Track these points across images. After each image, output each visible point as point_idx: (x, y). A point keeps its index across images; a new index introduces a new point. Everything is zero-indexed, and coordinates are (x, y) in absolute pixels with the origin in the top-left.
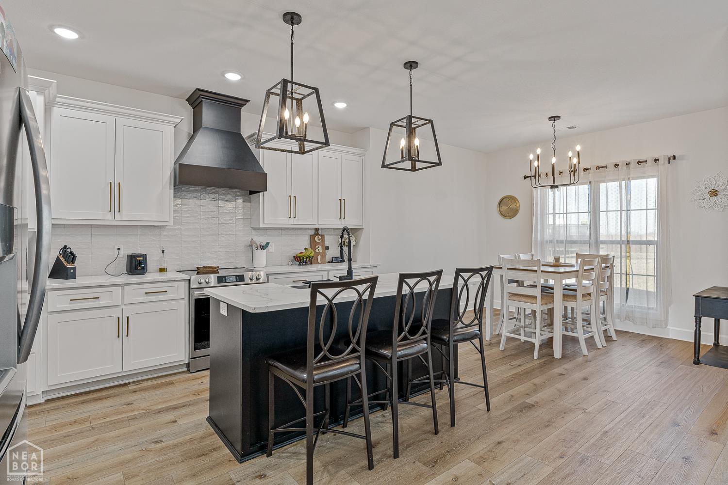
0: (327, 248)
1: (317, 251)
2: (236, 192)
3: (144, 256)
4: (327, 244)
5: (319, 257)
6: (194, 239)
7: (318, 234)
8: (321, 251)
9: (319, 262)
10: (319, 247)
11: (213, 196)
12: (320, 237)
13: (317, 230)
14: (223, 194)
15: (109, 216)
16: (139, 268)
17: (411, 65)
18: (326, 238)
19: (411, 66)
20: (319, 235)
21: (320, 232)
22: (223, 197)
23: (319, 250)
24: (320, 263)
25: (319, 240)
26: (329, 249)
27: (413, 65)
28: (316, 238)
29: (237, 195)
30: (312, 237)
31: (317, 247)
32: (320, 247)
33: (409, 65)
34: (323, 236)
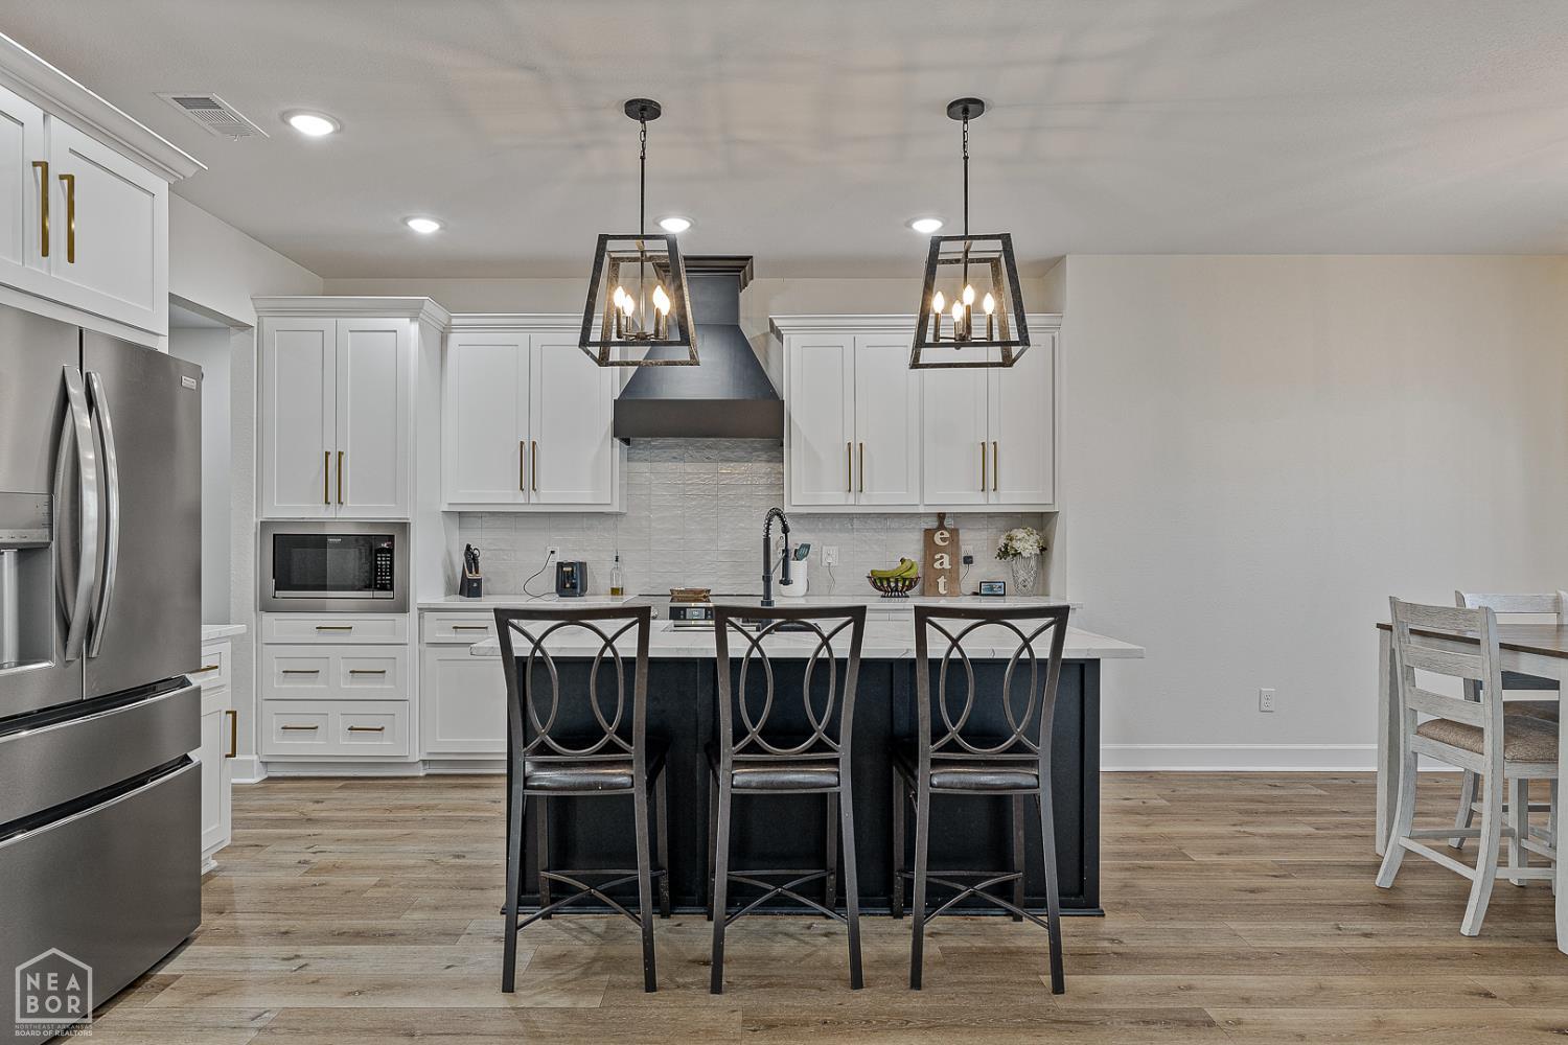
0: (968, 560)
1: (937, 565)
2: (752, 442)
3: (582, 565)
4: (966, 549)
5: (942, 581)
6: (673, 537)
7: (941, 527)
8: (947, 566)
9: (942, 590)
10: (942, 557)
11: (707, 453)
12: (947, 535)
13: (941, 517)
14: (728, 448)
15: (521, 498)
16: (568, 586)
17: (966, 108)
18: (964, 535)
19: (966, 111)
20: (945, 529)
21: (948, 523)
22: (727, 454)
23: (941, 564)
24: (945, 595)
25: (943, 540)
26: (972, 562)
27: (971, 107)
28: (937, 538)
29: (755, 449)
30: (929, 534)
31: (938, 556)
32: (946, 558)
33: (960, 108)
34: (954, 532)
